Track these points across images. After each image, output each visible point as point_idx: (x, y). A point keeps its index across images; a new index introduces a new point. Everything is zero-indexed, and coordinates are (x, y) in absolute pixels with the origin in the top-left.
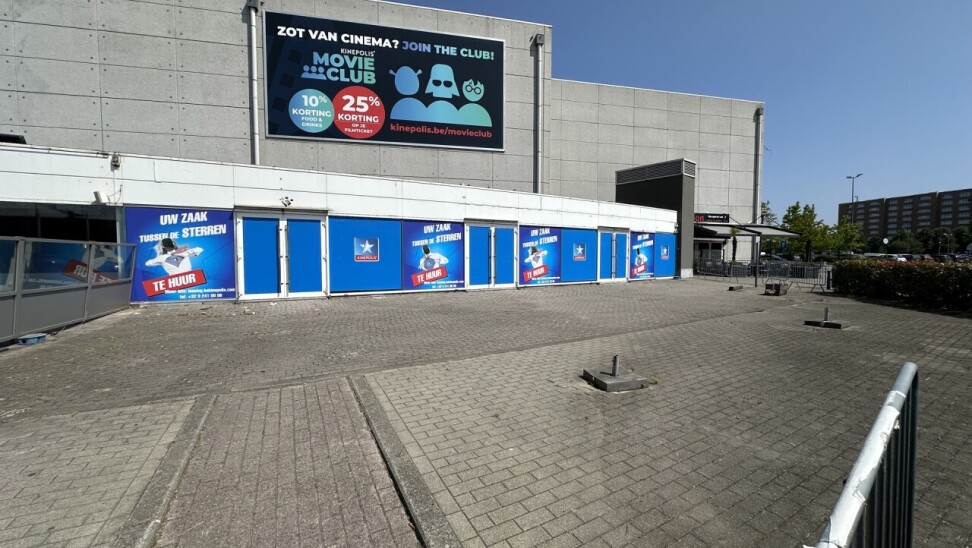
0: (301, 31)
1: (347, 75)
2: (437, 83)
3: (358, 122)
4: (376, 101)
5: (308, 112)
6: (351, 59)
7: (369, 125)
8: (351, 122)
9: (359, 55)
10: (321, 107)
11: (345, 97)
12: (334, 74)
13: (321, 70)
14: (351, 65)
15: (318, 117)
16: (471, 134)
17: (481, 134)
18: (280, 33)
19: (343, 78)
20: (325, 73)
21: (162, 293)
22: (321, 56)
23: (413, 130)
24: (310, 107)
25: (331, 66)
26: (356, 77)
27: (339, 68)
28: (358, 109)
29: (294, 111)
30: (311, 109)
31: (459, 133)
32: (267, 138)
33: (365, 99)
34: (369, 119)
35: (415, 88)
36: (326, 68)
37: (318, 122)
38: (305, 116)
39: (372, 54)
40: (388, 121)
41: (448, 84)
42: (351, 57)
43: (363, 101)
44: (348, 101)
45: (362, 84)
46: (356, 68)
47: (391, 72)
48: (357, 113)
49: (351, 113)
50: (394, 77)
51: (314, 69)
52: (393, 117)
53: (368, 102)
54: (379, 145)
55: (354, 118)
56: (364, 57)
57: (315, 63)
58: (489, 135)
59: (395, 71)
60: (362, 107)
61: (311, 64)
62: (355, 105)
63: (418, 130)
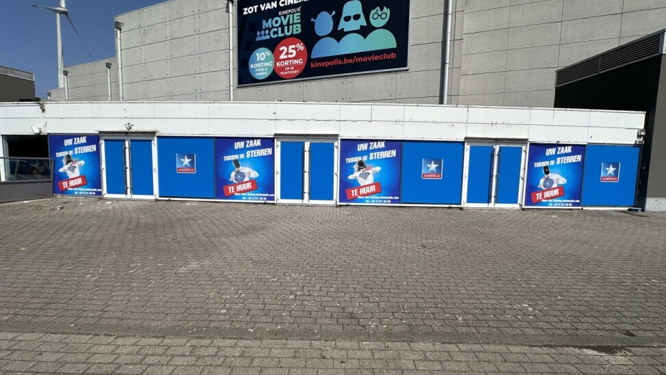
0: (256, 7)
1: (283, 32)
2: (348, 19)
3: (289, 66)
4: (301, 47)
5: (259, 65)
6: (285, 18)
7: (296, 67)
8: (285, 66)
9: (290, 13)
10: (267, 60)
11: (281, 49)
12: (275, 33)
13: (267, 32)
14: (285, 23)
15: (264, 68)
16: (376, 58)
17: (385, 56)
18: (245, 13)
19: (281, 35)
20: (269, 34)
21: (66, 189)
22: (267, 22)
23: (327, 64)
24: (260, 61)
25: (273, 27)
26: (288, 31)
27: (277, 28)
28: (290, 56)
29: (252, 66)
30: (262, 62)
31: (365, 59)
32: (238, 87)
33: (294, 46)
34: (296, 62)
35: (329, 27)
36: (270, 30)
37: (265, 71)
38: (257, 68)
39: (299, 9)
40: (309, 60)
41: (357, 17)
42: (285, 16)
43: (292, 49)
44: (283, 50)
45: (292, 35)
46: (288, 24)
47: (312, 20)
48: (288, 59)
49: (284, 60)
50: (314, 23)
51: (263, 32)
52: (313, 56)
53: (296, 49)
54: (303, 81)
55: (286, 63)
56: (293, 14)
57: (264, 28)
58: (393, 56)
59: (315, 19)
60: (292, 54)
61: (261, 30)
62: (287, 54)
63: (332, 63)
